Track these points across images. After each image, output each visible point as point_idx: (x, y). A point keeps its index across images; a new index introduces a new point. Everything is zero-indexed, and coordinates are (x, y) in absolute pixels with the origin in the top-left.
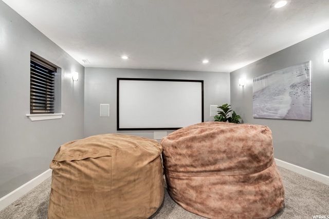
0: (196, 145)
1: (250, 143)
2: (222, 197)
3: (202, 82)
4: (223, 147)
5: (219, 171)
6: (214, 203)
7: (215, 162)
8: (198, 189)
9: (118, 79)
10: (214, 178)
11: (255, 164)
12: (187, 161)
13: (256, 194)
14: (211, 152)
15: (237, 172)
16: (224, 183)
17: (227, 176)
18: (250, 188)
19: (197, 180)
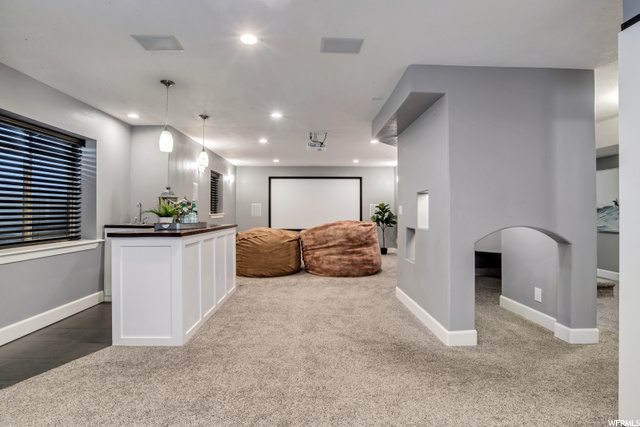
0: (317, 232)
1: (349, 231)
2: (329, 263)
3: (360, 178)
4: (331, 234)
5: (328, 247)
6: (325, 266)
7: (326, 242)
8: (317, 259)
9: (270, 178)
10: (326, 252)
11: (351, 244)
12: (312, 242)
13: (349, 260)
14: (325, 236)
15: (339, 248)
16: (331, 254)
17: (333, 250)
18: (346, 257)
19: (317, 253)
